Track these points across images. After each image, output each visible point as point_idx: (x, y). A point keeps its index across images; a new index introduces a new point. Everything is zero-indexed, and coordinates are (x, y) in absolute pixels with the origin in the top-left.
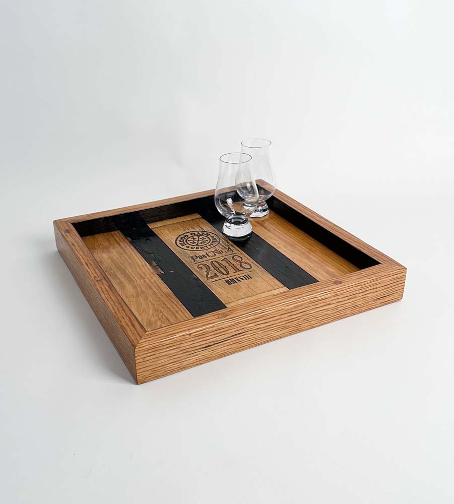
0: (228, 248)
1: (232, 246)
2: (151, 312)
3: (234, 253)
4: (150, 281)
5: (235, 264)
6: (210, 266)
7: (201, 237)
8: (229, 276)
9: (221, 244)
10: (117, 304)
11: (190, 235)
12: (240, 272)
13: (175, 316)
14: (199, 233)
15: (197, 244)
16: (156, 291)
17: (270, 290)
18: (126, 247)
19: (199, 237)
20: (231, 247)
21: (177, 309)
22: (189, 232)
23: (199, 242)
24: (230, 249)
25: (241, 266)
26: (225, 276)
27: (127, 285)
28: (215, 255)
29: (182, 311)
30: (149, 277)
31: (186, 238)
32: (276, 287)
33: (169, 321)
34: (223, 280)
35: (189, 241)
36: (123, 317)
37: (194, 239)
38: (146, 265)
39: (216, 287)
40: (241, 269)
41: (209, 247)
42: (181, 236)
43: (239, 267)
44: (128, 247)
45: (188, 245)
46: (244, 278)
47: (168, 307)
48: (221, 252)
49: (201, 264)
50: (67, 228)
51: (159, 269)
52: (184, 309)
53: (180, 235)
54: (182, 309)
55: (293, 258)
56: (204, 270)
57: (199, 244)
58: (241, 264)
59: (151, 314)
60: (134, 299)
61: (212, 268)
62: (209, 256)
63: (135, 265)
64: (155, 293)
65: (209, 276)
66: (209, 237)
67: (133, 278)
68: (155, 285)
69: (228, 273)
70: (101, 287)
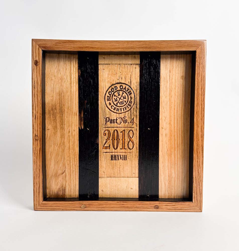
0: (132, 118)
1: (136, 117)
2: (61, 165)
3: (133, 126)
4: (72, 134)
5: (126, 140)
6: (111, 135)
7: (125, 94)
8: (116, 151)
9: (131, 112)
10: (38, 170)
11: (119, 89)
12: (123, 150)
13: (71, 175)
14: (125, 88)
15: (117, 104)
16: (71, 146)
17: (129, 176)
18: (74, 83)
19: (123, 93)
20: (135, 119)
21: (74, 169)
22: (120, 83)
23: (121, 100)
24: (133, 121)
25: (128, 144)
26: (114, 150)
27: (58, 131)
28: (121, 122)
29: (75, 172)
30: (73, 129)
31: (115, 91)
32: (134, 175)
33: (66, 177)
34: (111, 153)
35: (115, 96)
36: (37, 184)
37: (119, 95)
38: (77, 113)
39: (103, 158)
40: (126, 147)
41: (123, 111)
42: (113, 87)
43: (126, 145)
44: (75, 84)
45: (111, 102)
46: (122, 158)
47: (70, 165)
48: (125, 121)
49: (108, 130)
50: (37, 59)
51: (82, 123)
52: (77, 171)
53: (113, 85)
54: (76, 171)
55: (162, 151)
56: (106, 137)
57: (119, 105)
58: (129, 142)
59: (60, 166)
60: (57, 148)
61: (111, 138)
62: (117, 123)
63: (70, 111)
64: (69, 149)
65: (105, 146)
66: (129, 97)
67: (64, 126)
68: (73, 140)
69: (117, 148)
70: (35, 148)
